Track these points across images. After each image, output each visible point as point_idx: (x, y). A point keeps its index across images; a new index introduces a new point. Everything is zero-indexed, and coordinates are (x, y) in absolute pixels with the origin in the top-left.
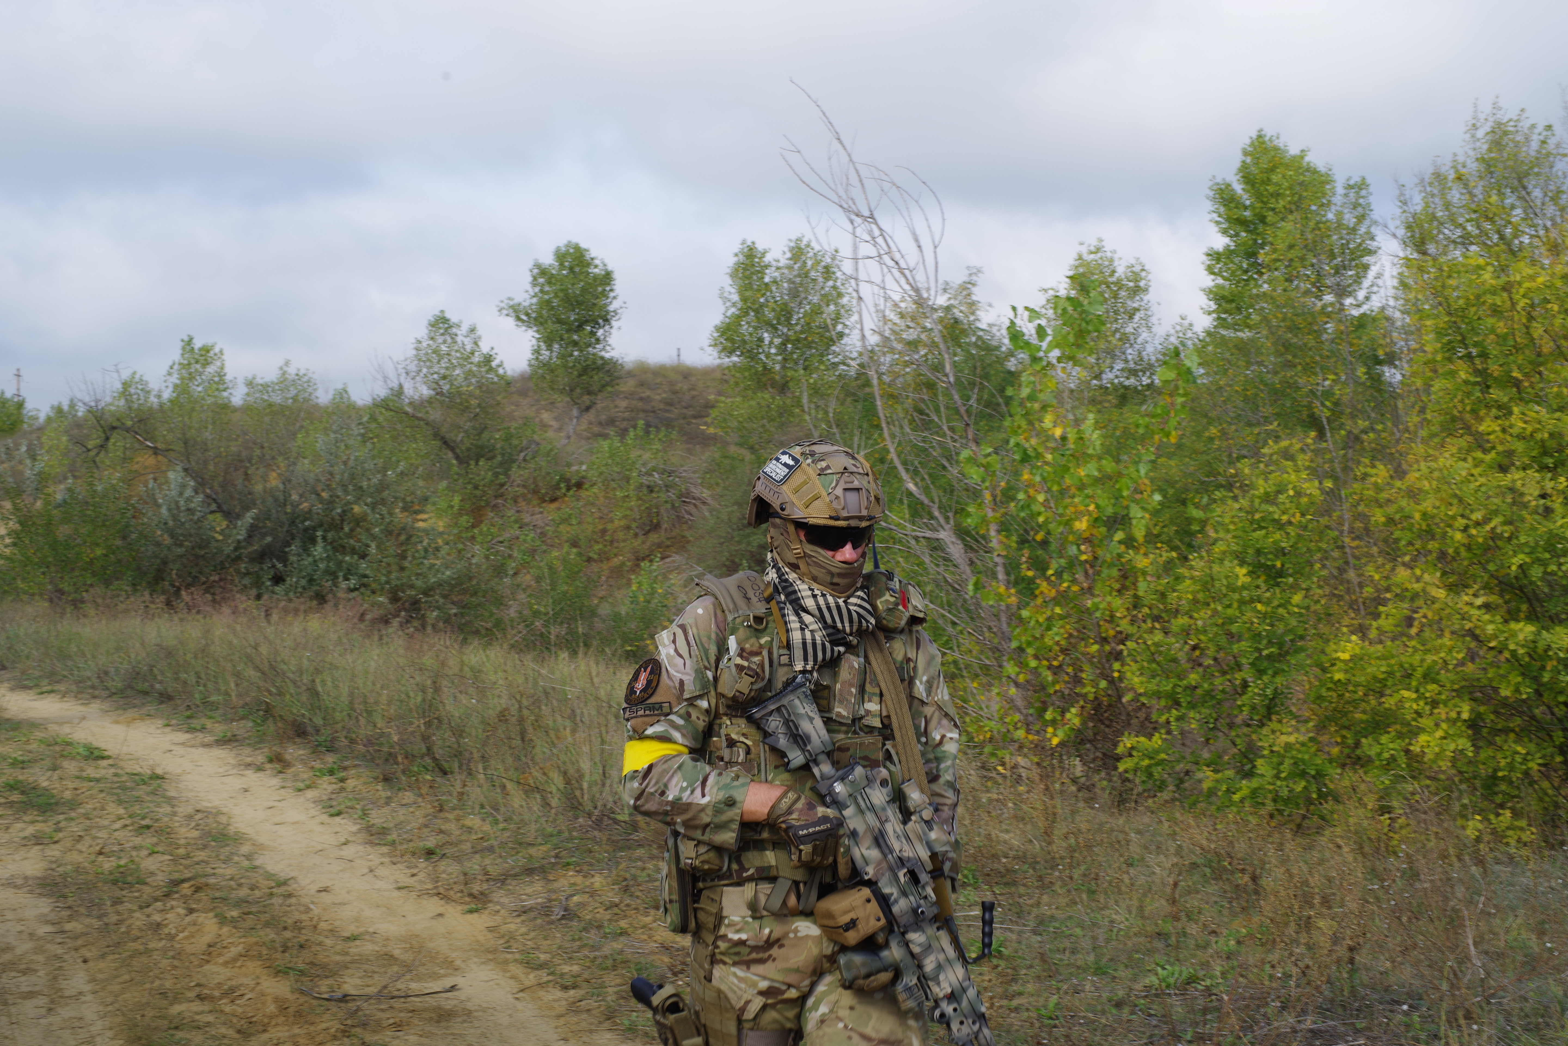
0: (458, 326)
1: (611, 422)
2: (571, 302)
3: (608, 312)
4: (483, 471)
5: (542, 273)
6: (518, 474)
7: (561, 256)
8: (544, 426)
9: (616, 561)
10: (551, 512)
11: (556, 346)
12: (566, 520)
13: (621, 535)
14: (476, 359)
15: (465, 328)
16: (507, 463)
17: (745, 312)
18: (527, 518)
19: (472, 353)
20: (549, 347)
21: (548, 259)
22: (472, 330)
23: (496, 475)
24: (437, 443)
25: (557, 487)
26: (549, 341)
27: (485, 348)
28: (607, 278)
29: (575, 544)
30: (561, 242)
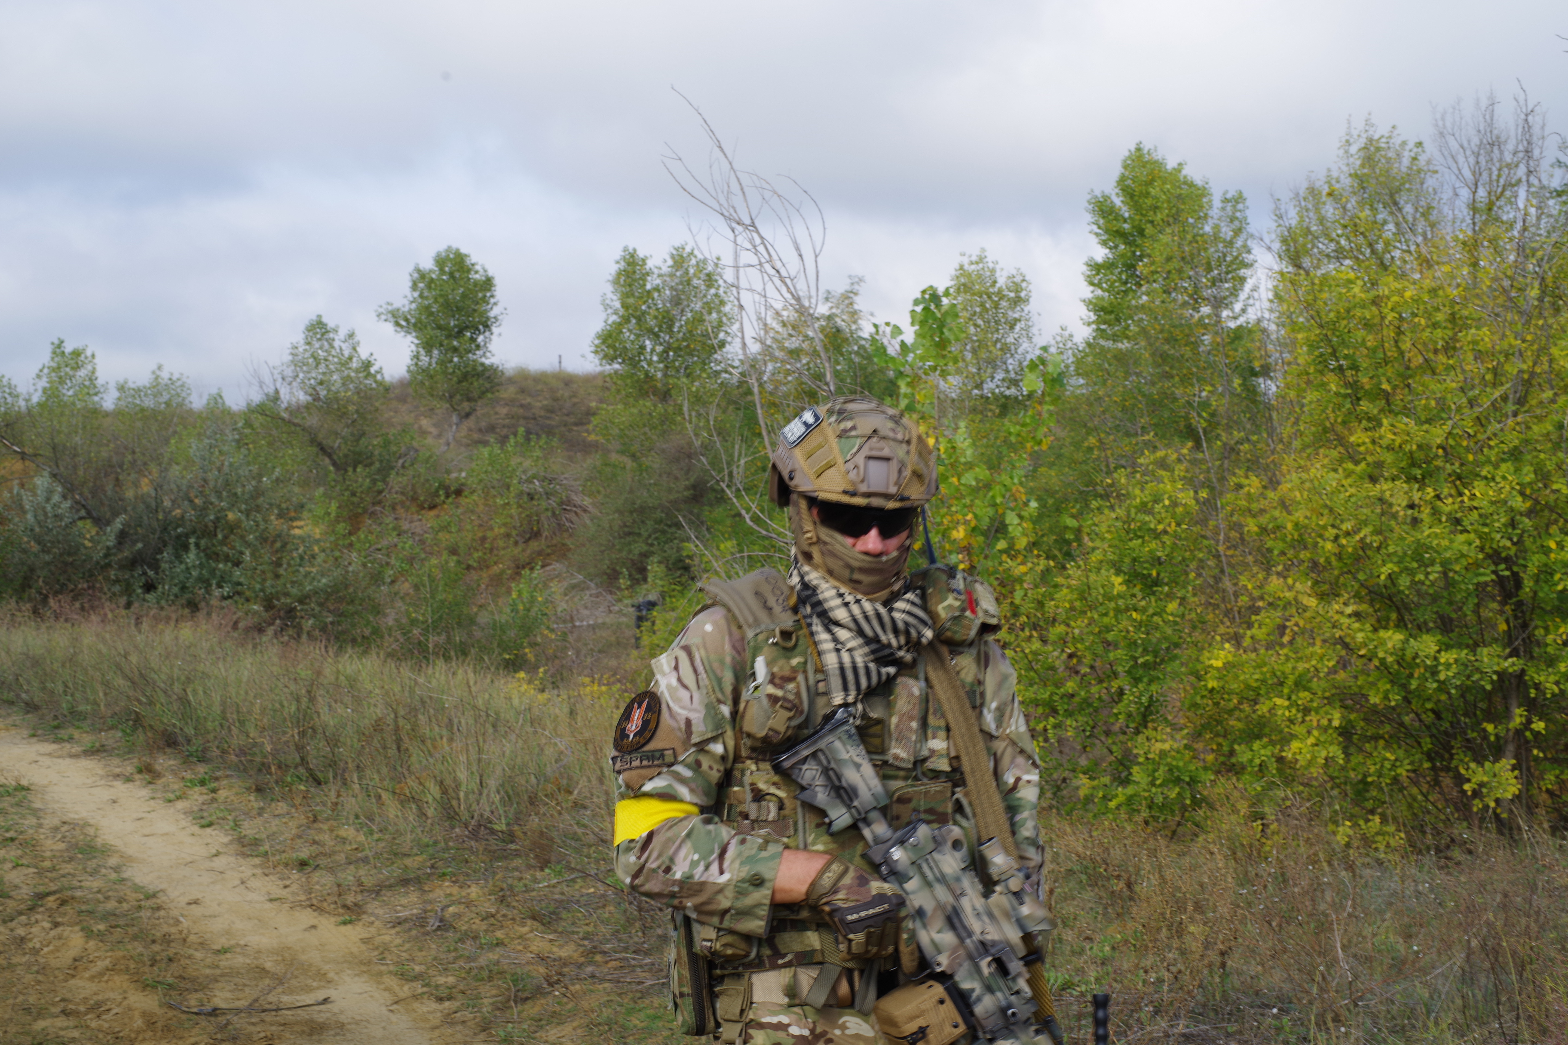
0: (336, 331)
1: (491, 429)
2: (450, 307)
3: (488, 318)
4: (361, 477)
5: (421, 279)
6: (397, 481)
7: (440, 261)
8: (423, 433)
9: (496, 569)
10: (430, 519)
11: (436, 352)
12: (445, 528)
13: (501, 543)
14: (354, 364)
15: (342, 333)
16: (386, 470)
17: (626, 320)
18: (405, 526)
19: (350, 358)
20: (429, 352)
21: (428, 264)
22: (351, 335)
23: (374, 482)
24: (315, 449)
25: (436, 494)
26: (428, 346)
27: (364, 353)
28: (488, 284)
29: (454, 551)
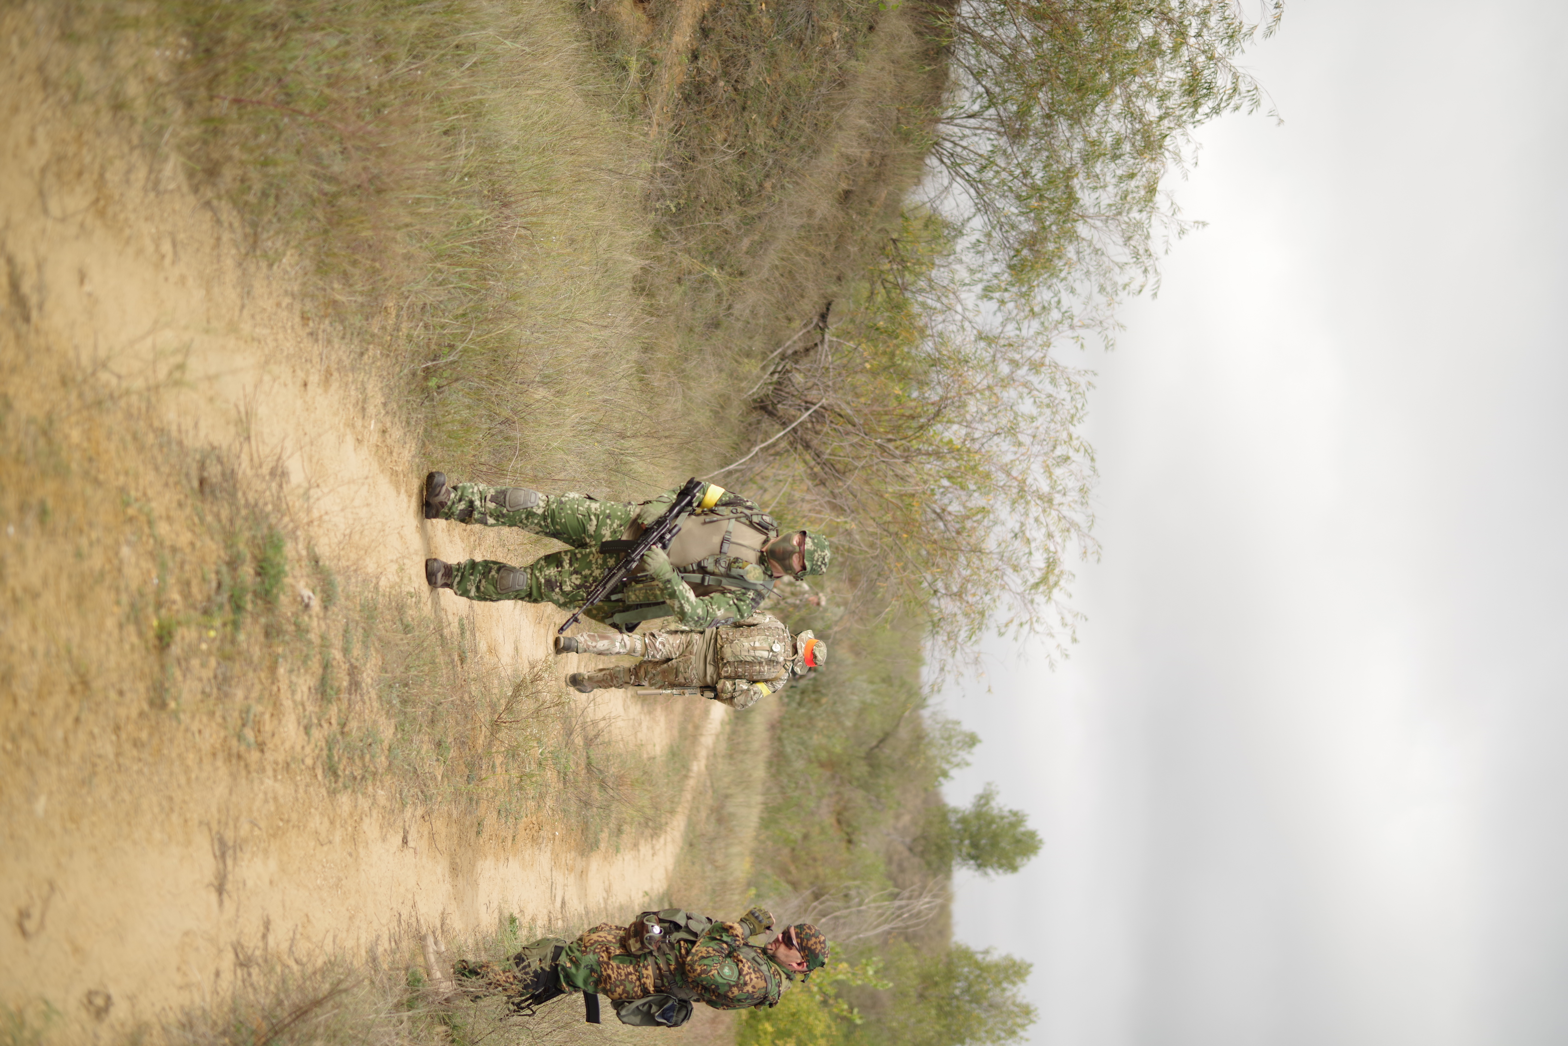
0: (969, 753)
1: (902, 869)
2: (994, 839)
3: (985, 866)
4: (861, 769)
5: (1017, 819)
6: (858, 797)
7: (1032, 835)
8: (898, 817)
9: (792, 868)
10: (829, 820)
11: (959, 826)
12: (823, 831)
13: (812, 872)
14: (946, 766)
15: (969, 758)
16: (865, 786)
17: (978, 965)
18: (825, 801)
19: (948, 762)
20: (959, 821)
21: (1031, 825)
22: (967, 764)
23: (858, 779)
24: (881, 735)
25: (849, 825)
26: (963, 820)
27: (954, 772)
28: (1014, 868)
29: (806, 837)
30: (1041, 834)
